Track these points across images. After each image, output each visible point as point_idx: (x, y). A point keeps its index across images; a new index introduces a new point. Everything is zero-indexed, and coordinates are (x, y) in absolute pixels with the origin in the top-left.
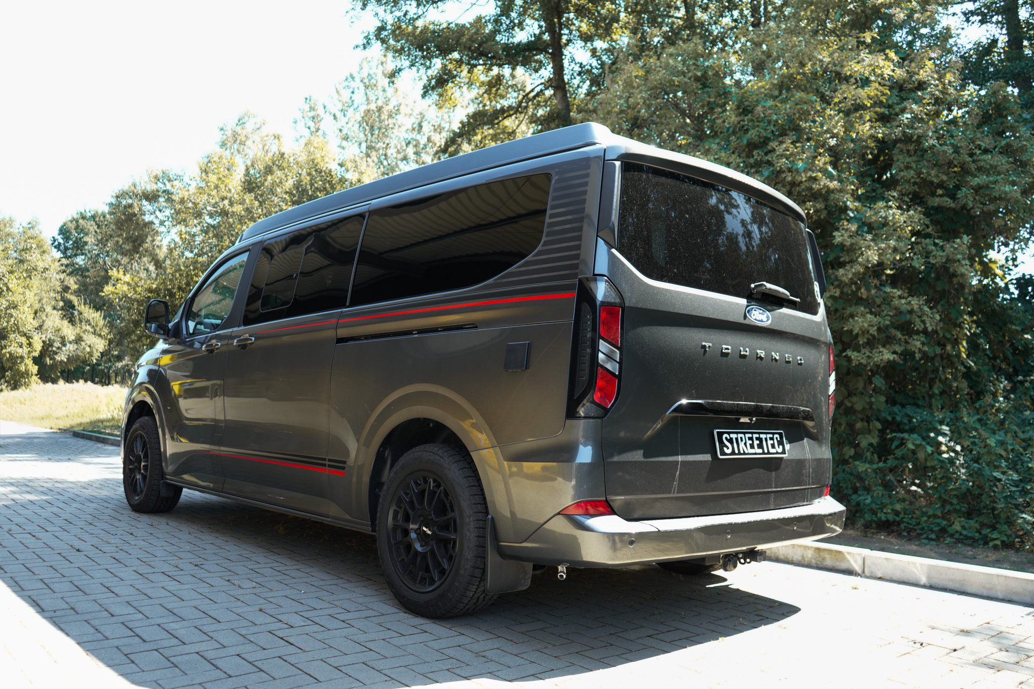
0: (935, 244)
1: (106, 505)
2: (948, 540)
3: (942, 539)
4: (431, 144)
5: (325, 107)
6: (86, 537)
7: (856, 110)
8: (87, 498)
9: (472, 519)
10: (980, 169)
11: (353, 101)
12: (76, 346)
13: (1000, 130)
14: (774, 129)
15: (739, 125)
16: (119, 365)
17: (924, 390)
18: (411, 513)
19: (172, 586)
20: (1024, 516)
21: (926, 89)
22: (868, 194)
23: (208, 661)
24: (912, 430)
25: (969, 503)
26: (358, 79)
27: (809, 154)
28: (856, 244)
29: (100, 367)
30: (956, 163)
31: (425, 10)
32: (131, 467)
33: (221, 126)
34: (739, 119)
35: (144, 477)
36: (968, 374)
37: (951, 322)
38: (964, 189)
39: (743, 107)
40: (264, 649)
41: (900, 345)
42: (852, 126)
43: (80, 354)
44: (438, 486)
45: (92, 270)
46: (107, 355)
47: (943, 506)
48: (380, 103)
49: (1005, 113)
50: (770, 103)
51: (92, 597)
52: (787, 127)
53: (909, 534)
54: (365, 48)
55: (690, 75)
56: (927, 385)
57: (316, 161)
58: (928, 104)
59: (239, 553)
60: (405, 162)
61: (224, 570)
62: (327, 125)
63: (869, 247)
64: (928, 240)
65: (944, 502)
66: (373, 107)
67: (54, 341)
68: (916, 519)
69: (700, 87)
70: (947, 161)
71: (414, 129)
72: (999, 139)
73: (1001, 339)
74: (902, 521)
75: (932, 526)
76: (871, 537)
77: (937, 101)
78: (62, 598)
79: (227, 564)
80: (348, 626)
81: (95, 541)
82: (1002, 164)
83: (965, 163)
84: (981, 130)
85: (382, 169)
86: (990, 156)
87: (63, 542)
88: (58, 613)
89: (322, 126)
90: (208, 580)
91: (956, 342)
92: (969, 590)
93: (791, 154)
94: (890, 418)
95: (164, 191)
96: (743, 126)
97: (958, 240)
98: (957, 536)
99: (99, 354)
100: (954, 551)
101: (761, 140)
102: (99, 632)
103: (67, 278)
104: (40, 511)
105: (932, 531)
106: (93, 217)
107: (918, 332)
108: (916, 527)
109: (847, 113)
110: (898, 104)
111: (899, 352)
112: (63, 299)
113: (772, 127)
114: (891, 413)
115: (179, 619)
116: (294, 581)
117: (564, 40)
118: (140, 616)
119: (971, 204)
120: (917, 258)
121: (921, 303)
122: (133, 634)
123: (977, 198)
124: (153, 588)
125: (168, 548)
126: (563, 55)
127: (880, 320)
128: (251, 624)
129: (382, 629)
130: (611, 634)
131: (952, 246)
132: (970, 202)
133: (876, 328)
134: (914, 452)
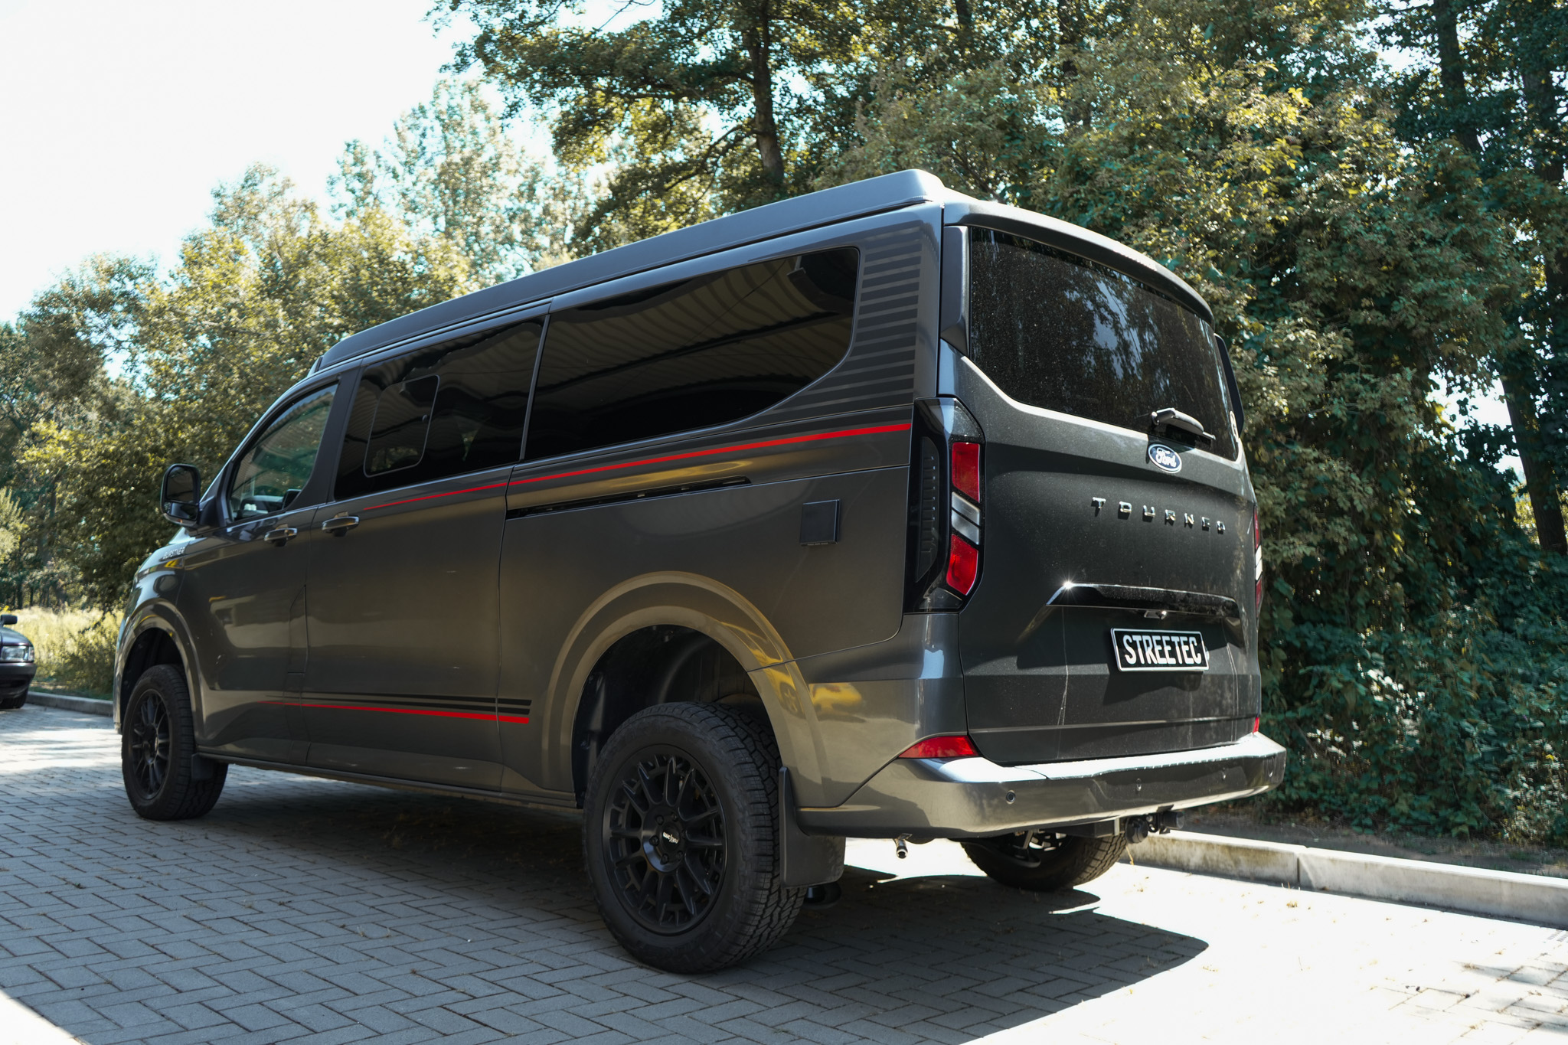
0: (1364, 382)
2: (1391, 827)
3: (1380, 827)
4: (549, 218)
5: (378, 158)
6: (79, 863)
7: (1248, 179)
9: (747, 814)
10: (1424, 269)
11: (424, 148)
13: (1451, 211)
14: (1127, 207)
15: (1071, 199)
16: (38, 574)
17: (1343, 601)
18: (642, 813)
19: (257, 939)
21: (1344, 148)
24: (1331, 661)
25: (1417, 771)
26: (431, 115)
27: (1179, 245)
28: (1254, 381)
30: (1390, 260)
31: (552, 11)
32: (136, 746)
33: (217, 188)
34: (1071, 188)
35: (162, 763)
36: (1405, 575)
37: (1385, 499)
38: (1403, 299)
39: (1077, 170)
40: (445, 1035)
41: (1316, 533)
42: (1242, 202)
44: (686, 767)
46: (16, 559)
47: (1381, 775)
48: (467, 152)
49: (1457, 185)
50: (1118, 165)
51: (134, 963)
52: (1145, 204)
54: (458, 69)
55: (991, 119)
56: (1347, 593)
57: (380, 248)
58: (1348, 170)
61: (329, 910)
62: (382, 184)
63: (1272, 386)
64: (1353, 375)
65: (1383, 770)
66: (456, 158)
68: (1343, 795)
69: (1006, 137)
70: (1378, 256)
71: (522, 194)
72: (1450, 223)
73: (1449, 522)
74: (1321, 799)
75: (1366, 806)
76: (1276, 825)
77: (1359, 166)
78: (85, 966)
79: (330, 900)
80: (560, 992)
81: (99, 870)
82: (1456, 262)
83: (1402, 260)
84: (1424, 210)
85: (472, 257)
86: (1438, 250)
87: (48, 874)
88: (89, 991)
89: (375, 187)
90: (309, 927)
91: (1387, 530)
94: (1297, 644)
95: (123, 294)
96: (1077, 200)
97: (1397, 377)
98: (1403, 820)
99: (8, 557)
100: (1401, 843)
101: (1107, 222)
102: (169, 1019)
105: (1366, 814)
107: (1341, 513)
108: (1343, 809)
109: (1235, 184)
111: (1315, 543)
113: (1122, 203)
114: (1299, 636)
115: (291, 993)
116: (447, 923)
117: (772, 59)
118: (224, 991)
119: (1413, 321)
120: (1340, 403)
121: (1347, 468)
122: (225, 1020)
123: (1421, 312)
124: (227, 943)
125: (224, 878)
126: (772, 83)
127: (1290, 495)
128: (407, 996)
129: (615, 995)
130: (963, 989)
131: (1389, 385)
132: (1411, 318)
133: (1284, 506)
134: (1339, 692)
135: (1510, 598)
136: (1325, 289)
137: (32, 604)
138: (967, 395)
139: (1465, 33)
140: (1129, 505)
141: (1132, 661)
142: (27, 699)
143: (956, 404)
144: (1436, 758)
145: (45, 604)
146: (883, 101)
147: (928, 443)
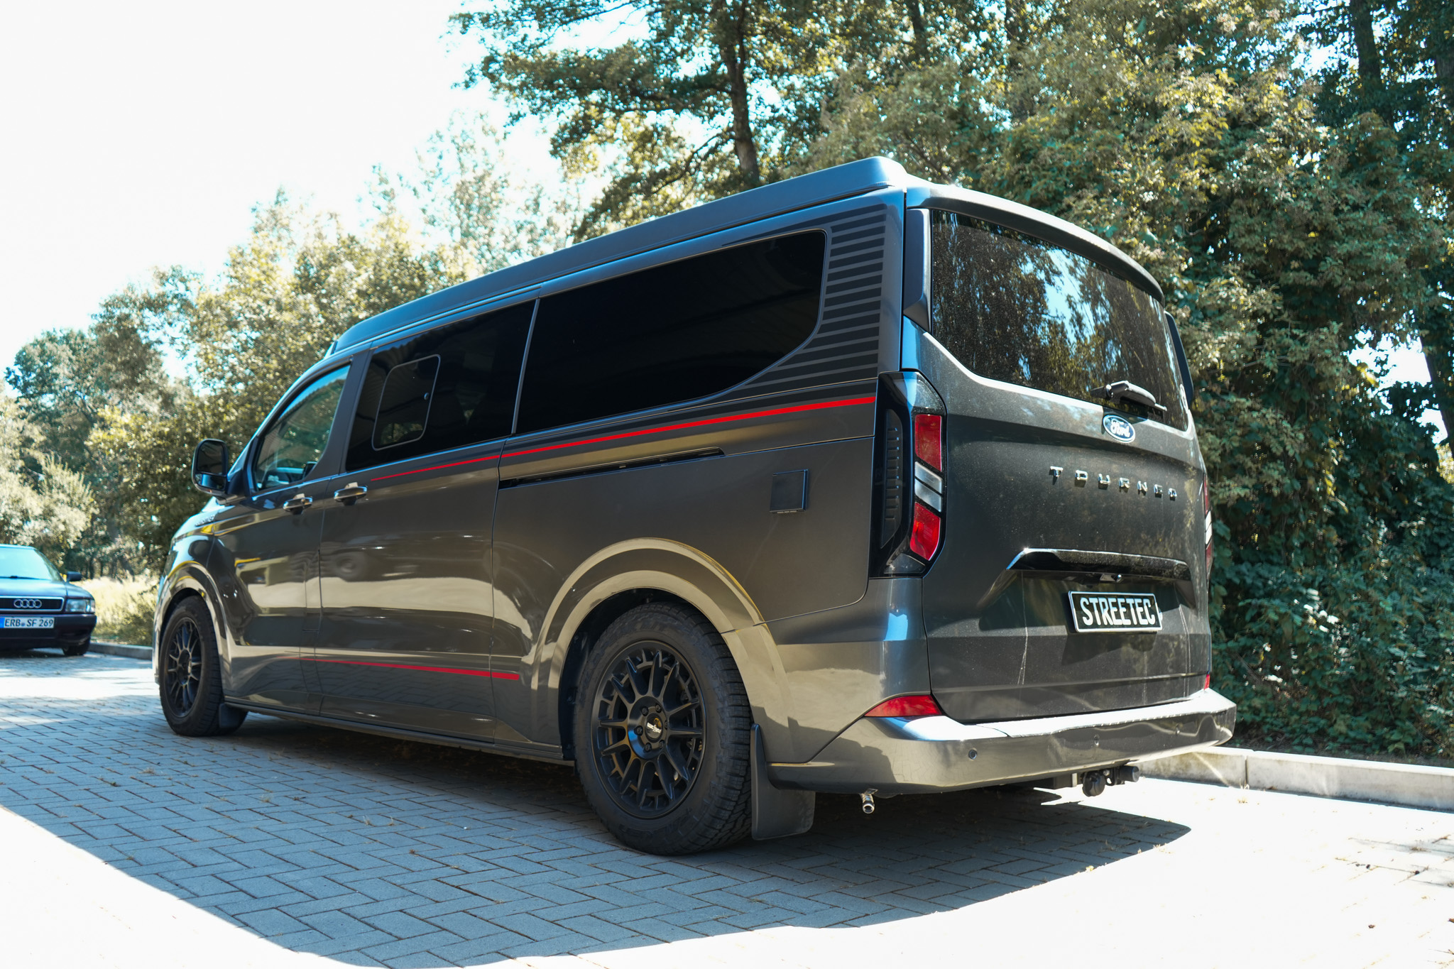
0: (1294, 337)
1: (134, 728)
2: (1331, 746)
3: (1320, 745)
5: (400, 178)
6: (117, 767)
7: (1180, 152)
8: (104, 719)
10: (1348, 232)
11: (440, 169)
12: (44, 524)
13: (1373, 179)
14: (1068, 180)
15: (1017, 176)
16: (107, 550)
17: (1279, 542)
18: (628, 705)
19: (271, 826)
20: (1432, 707)
21: (1269, 124)
22: (1197, 269)
23: (359, 920)
24: (1270, 595)
25: (1354, 694)
26: (447, 139)
27: (1118, 213)
28: (1191, 336)
29: (79, 554)
30: (1316, 224)
31: (551, 34)
32: (172, 670)
34: (1017, 167)
35: (194, 684)
36: (1337, 519)
37: (1316, 448)
38: (1329, 260)
39: (1022, 150)
40: (437, 902)
41: (1251, 477)
42: (1176, 174)
43: (51, 535)
44: (671, 660)
45: (65, 415)
46: (88, 536)
47: (1319, 699)
48: (479, 173)
49: (1378, 155)
50: (1058, 145)
51: (156, 843)
52: (1085, 177)
53: (1274, 740)
54: (467, 86)
56: (1283, 535)
57: (398, 249)
58: (1276, 144)
59: (354, 782)
60: (515, 254)
61: (339, 804)
62: (405, 202)
63: (1206, 340)
64: (1283, 330)
65: (1321, 693)
66: (469, 177)
67: (11, 517)
68: (1284, 717)
69: (957, 126)
70: (1305, 221)
71: (528, 208)
72: (1372, 190)
73: (1377, 469)
74: (1263, 722)
75: (1306, 727)
77: (1286, 140)
78: (111, 846)
79: (341, 797)
80: (548, 869)
81: (134, 773)
82: (1378, 225)
83: (1328, 225)
84: (1347, 178)
85: (485, 265)
86: (1361, 214)
87: (87, 776)
89: (398, 204)
90: (320, 817)
91: (1319, 476)
92: (1401, 800)
93: (1094, 215)
94: (1237, 581)
95: (176, 296)
96: (1023, 178)
97: (1325, 330)
98: (1341, 739)
99: (80, 535)
101: (1050, 196)
103: (29, 426)
104: (39, 738)
105: (1306, 733)
106: (67, 339)
107: (1273, 458)
108: (1284, 730)
109: (1167, 157)
110: (1231, 145)
111: (1250, 486)
112: (22, 457)
113: (1064, 178)
114: (1238, 573)
115: (297, 868)
116: (447, 815)
117: (747, 73)
118: (236, 865)
119: (1339, 280)
120: (1271, 356)
121: (1279, 416)
122: (233, 889)
123: (1347, 272)
124: (243, 829)
125: (246, 779)
126: (747, 94)
127: (1224, 441)
128: (405, 871)
129: (600, 871)
130: (930, 868)
131: (1317, 338)
132: (1337, 277)
133: (1219, 452)
134: (1276, 624)
135: (1436, 540)
136: (1256, 253)
137: (102, 574)
138: (929, 371)
139: (1381, 28)
140: (1086, 473)
141: (1089, 622)
142: (90, 648)
143: (918, 378)
144: (1371, 682)
145: (112, 574)
146: (844, 97)
147: (892, 415)
